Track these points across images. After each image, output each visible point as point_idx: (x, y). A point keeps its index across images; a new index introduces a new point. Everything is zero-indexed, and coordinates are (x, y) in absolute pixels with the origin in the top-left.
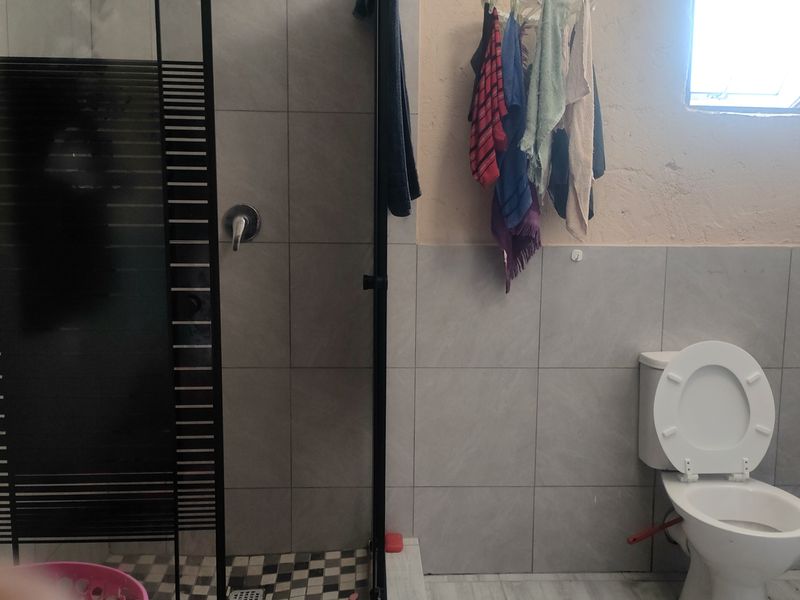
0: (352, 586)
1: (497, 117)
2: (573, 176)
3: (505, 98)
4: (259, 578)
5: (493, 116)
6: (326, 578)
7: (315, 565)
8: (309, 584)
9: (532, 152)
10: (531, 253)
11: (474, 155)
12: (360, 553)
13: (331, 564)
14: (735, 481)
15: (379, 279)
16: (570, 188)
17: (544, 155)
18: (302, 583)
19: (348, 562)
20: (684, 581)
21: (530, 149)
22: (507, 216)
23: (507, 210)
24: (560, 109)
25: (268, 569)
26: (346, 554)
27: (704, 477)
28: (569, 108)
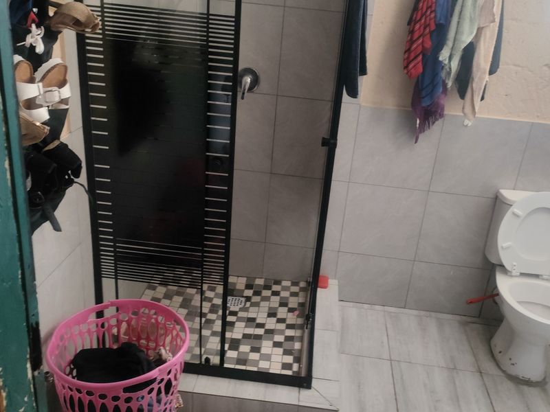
0: (295, 306)
1: (427, 30)
2: (473, 79)
3: (435, 17)
4: (243, 291)
5: (425, 28)
6: (281, 298)
7: (276, 288)
8: (271, 300)
9: (446, 62)
10: (436, 120)
11: (406, 55)
12: (302, 284)
13: (285, 289)
14: (543, 279)
15: (332, 141)
16: (470, 85)
17: (455, 65)
18: (267, 299)
19: (295, 289)
20: (499, 326)
21: (445, 60)
22: (423, 98)
23: (424, 93)
24: (471, 34)
25: (249, 286)
26: (295, 284)
27: (522, 274)
28: (480, 30)
